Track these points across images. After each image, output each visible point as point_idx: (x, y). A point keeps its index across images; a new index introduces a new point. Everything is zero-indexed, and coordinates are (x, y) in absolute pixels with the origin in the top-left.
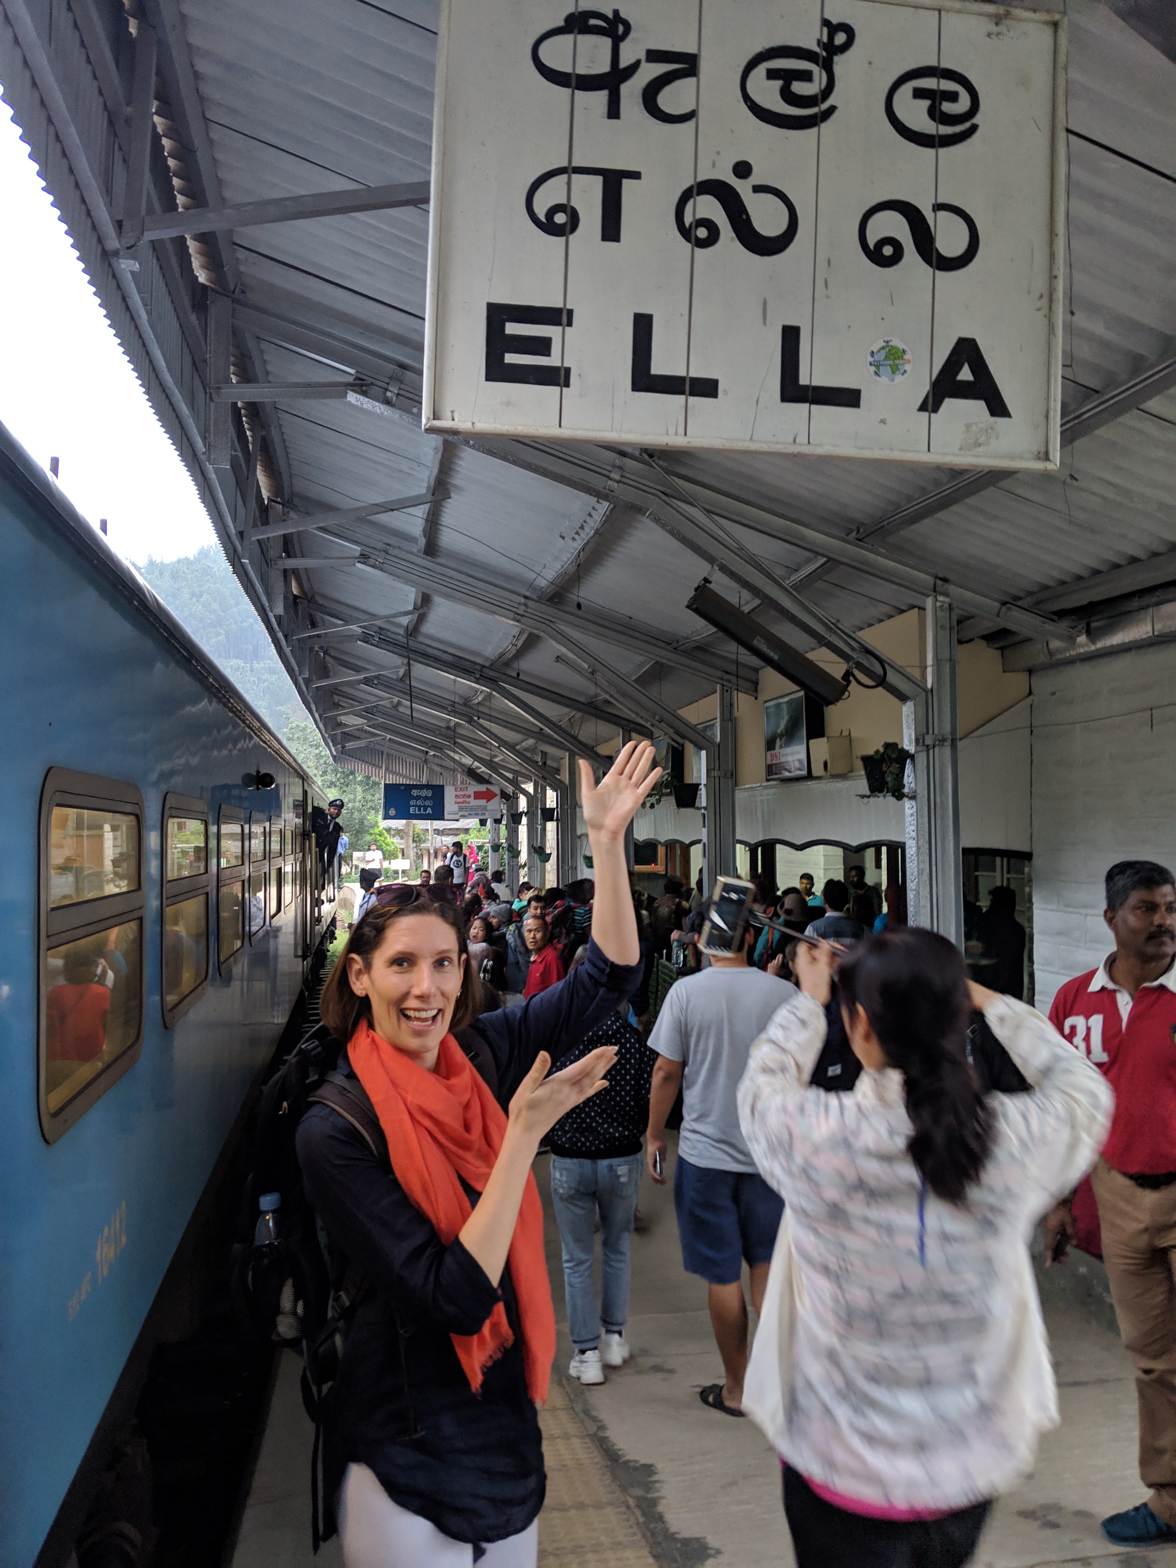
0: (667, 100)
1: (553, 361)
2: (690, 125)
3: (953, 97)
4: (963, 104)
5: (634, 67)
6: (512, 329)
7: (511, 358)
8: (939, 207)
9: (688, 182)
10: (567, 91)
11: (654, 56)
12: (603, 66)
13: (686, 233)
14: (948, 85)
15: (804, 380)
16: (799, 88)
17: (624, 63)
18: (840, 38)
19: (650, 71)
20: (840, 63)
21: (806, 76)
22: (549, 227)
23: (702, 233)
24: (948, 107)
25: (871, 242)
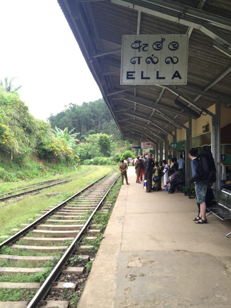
0: (145, 49)
1: (133, 77)
2: (147, 51)
3: (176, 45)
4: (177, 45)
5: (142, 46)
6: (129, 74)
7: (129, 77)
8: (174, 57)
9: (147, 57)
10: (135, 49)
11: (144, 44)
12: (138, 46)
13: (147, 62)
14: (175, 43)
15: (159, 77)
16: (159, 46)
17: (140, 45)
18: (163, 40)
19: (143, 46)
20: (163, 43)
22: (133, 63)
23: (148, 62)
25: (166, 61)
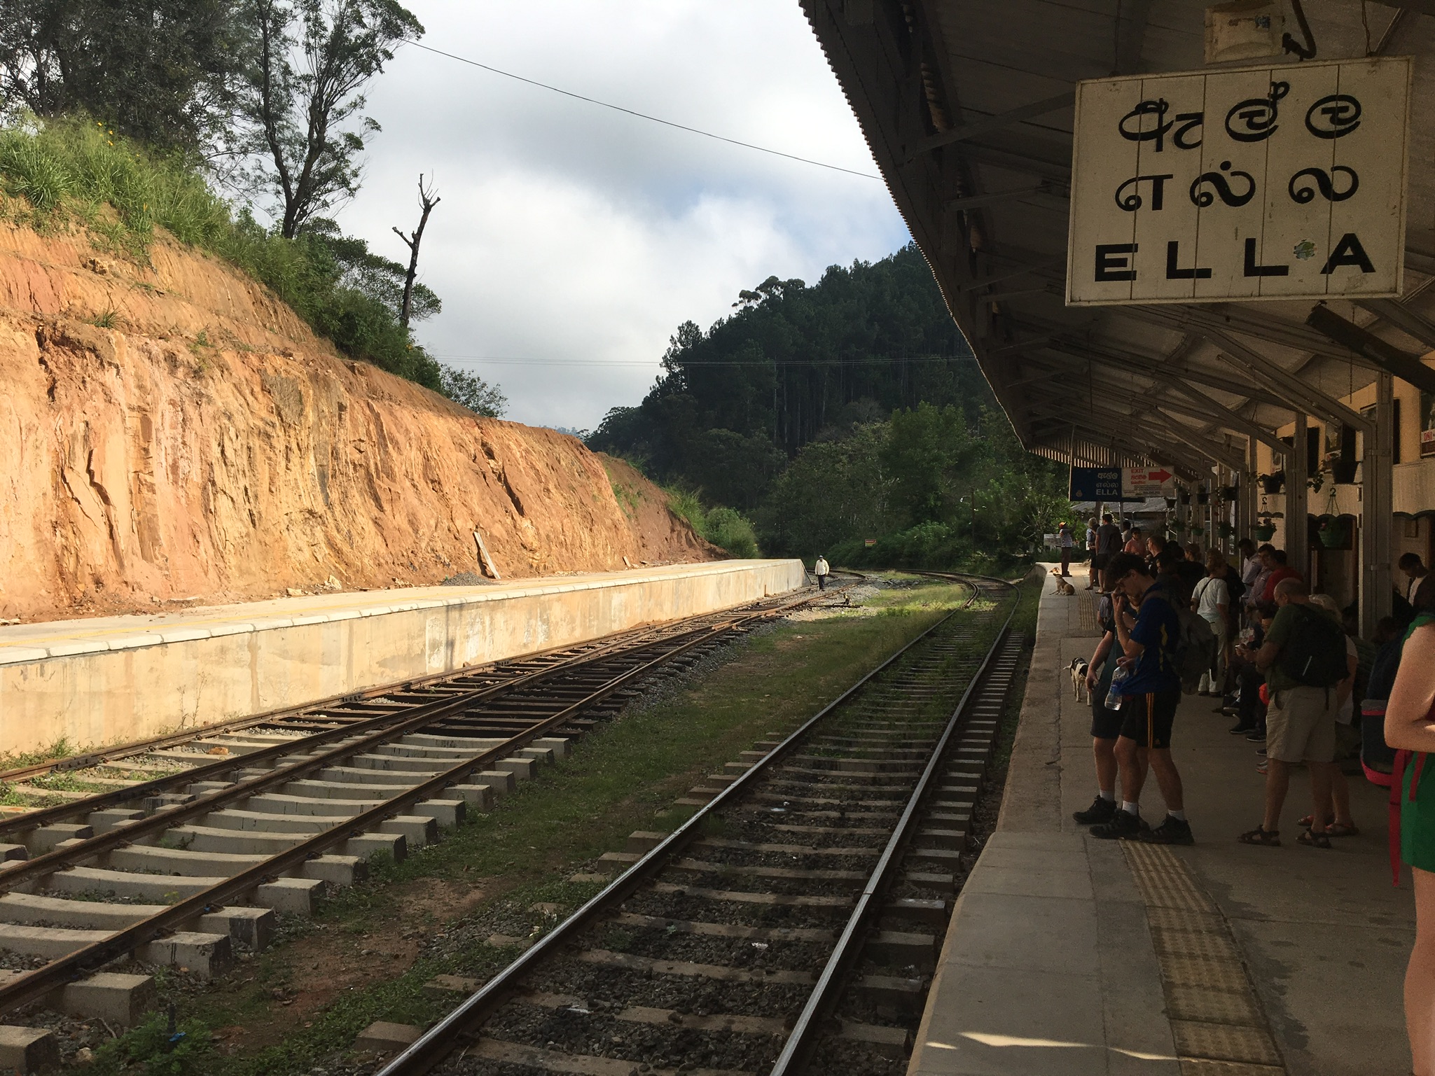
0: (1186, 139)
1: (1128, 268)
2: (1197, 150)
3: (1345, 109)
4: (1352, 110)
5: (1170, 124)
6: (1108, 256)
7: (1107, 270)
8: (1335, 169)
9: (1196, 175)
10: (1136, 142)
11: (1180, 118)
12: (1154, 126)
13: (1195, 200)
14: (1341, 104)
15: (1257, 264)
16: (1258, 120)
17: (1164, 124)
18: (1281, 90)
19: (1179, 125)
20: (1281, 105)
21: (1261, 113)
22: (1127, 207)
23: (1204, 199)
24: (1341, 115)
25: (1296, 192)
